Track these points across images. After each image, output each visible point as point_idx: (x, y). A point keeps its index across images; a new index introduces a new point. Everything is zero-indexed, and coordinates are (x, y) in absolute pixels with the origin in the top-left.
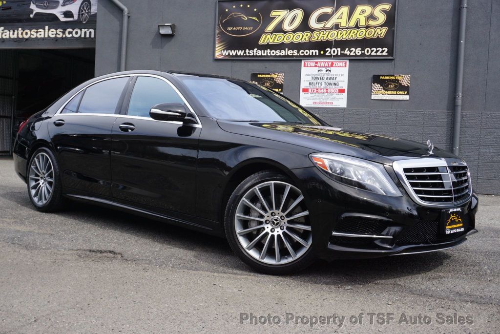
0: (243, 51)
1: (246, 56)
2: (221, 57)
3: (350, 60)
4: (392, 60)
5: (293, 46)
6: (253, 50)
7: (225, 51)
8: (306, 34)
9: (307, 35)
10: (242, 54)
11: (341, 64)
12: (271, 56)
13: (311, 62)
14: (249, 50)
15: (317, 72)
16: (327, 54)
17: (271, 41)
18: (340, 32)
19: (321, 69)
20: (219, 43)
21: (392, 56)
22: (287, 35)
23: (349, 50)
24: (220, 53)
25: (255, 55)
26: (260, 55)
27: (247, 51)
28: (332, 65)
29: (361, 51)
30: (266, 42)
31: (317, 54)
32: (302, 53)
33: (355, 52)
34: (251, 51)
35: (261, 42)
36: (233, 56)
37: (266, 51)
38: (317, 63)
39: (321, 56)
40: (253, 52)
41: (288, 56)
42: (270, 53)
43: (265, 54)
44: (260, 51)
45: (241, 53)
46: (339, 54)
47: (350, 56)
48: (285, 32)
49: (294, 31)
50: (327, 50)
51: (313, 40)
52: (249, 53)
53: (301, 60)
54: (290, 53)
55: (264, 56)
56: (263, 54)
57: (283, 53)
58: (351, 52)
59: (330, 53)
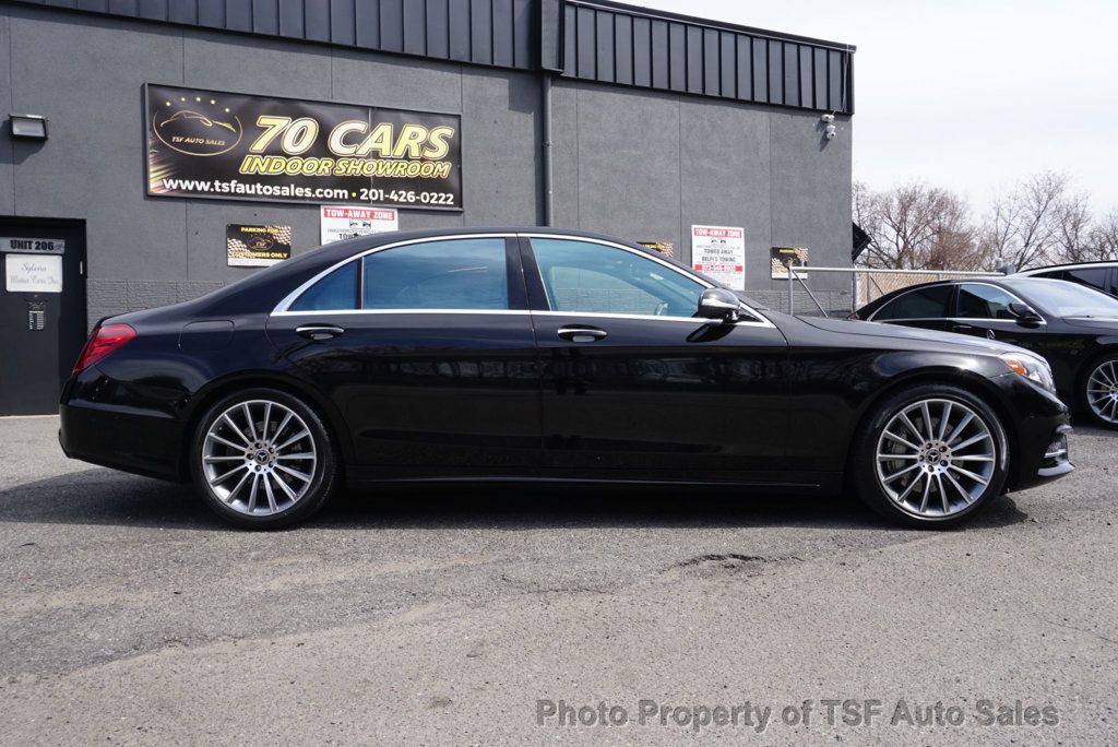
0: (209, 184)
1: (215, 192)
2: (162, 192)
3: (400, 210)
4: (461, 212)
5: (302, 181)
6: (230, 182)
7: (171, 181)
8: (324, 162)
9: (326, 164)
10: (206, 189)
11: (385, 215)
12: (264, 195)
13: (338, 210)
14: (221, 182)
15: (347, 227)
16: (363, 197)
17: (262, 170)
18: (381, 165)
19: (355, 221)
20: (155, 164)
21: (461, 206)
22: (291, 161)
23: (396, 193)
24: (160, 183)
25: (233, 191)
26: (243, 191)
27: (217, 183)
28: (372, 216)
29: (416, 195)
30: (252, 171)
31: (346, 197)
32: (320, 193)
33: (406, 198)
34: (224, 185)
35: (244, 169)
36: (187, 190)
37: (253, 186)
38: (346, 211)
39: (351, 200)
40: (230, 187)
41: (295, 197)
42: (261, 190)
43: (253, 192)
44: (242, 186)
45: (203, 186)
46: (382, 199)
47: (398, 202)
48: (288, 156)
49: (304, 156)
50: (362, 190)
51: (338, 173)
52: (220, 187)
53: (319, 206)
54: (299, 192)
55: (251, 195)
56: (248, 192)
57: (286, 191)
58: (400, 196)
59: (368, 196)
